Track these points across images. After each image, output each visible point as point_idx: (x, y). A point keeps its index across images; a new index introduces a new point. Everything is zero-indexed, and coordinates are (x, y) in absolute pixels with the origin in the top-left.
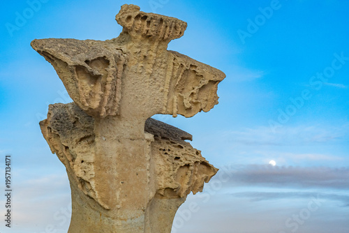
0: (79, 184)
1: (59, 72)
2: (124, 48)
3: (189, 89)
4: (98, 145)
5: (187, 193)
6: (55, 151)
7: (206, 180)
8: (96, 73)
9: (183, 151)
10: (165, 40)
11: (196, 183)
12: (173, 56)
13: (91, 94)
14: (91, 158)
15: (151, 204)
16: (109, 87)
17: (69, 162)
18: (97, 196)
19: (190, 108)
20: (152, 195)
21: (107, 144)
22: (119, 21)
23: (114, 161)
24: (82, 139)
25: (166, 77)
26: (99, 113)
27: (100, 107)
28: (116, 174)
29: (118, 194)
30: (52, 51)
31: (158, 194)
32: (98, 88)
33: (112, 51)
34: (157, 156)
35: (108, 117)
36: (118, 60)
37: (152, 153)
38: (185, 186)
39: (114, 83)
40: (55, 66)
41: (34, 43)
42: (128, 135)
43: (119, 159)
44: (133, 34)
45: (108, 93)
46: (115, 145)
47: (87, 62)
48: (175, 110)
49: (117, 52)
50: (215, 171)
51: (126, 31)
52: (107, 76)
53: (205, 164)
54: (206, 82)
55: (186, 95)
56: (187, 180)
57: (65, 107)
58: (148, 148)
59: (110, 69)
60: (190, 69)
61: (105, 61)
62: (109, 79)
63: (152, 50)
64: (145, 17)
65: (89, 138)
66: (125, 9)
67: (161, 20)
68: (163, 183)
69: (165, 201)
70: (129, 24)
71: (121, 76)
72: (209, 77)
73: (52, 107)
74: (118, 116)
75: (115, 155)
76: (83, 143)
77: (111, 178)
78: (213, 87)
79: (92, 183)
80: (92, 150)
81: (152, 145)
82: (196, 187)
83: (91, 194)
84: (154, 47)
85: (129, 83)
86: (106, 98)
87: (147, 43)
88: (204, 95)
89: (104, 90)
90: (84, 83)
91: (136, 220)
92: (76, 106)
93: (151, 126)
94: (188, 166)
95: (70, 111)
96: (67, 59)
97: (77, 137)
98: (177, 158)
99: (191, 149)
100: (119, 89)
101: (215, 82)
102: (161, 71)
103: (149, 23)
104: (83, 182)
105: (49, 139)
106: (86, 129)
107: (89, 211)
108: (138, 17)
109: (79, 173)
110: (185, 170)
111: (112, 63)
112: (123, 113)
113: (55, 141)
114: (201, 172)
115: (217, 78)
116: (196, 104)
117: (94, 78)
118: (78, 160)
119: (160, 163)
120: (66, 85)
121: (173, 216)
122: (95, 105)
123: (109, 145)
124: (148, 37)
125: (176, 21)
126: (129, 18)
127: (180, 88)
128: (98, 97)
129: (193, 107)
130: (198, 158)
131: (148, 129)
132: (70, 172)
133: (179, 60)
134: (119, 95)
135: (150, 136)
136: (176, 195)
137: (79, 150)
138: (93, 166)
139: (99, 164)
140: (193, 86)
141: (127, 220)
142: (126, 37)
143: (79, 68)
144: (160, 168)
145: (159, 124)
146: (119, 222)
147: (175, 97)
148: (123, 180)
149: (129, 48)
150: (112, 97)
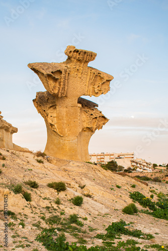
0: (50, 126)
2: (69, 66)
3: (97, 83)
4: (58, 109)
5: (96, 129)
6: (39, 112)
7: (104, 124)
9: (94, 111)
10: (87, 62)
11: (99, 125)
12: (90, 69)
13: (54, 87)
14: (55, 115)
15: (80, 134)
16: (62, 84)
17: (45, 116)
18: (57, 131)
19: (98, 93)
20: (81, 130)
21: (61, 109)
22: (66, 53)
23: (64, 116)
25: (87, 78)
26: (58, 95)
27: (58, 93)
28: (65, 122)
29: (66, 130)
30: (37, 68)
31: (83, 130)
32: (57, 84)
33: (63, 68)
34: (83, 114)
35: (62, 97)
36: (66, 71)
37: (81, 112)
38: (95, 127)
39: (64, 82)
41: (29, 65)
42: (70, 105)
43: (67, 115)
44: (73, 59)
45: (62, 86)
46: (65, 109)
47: (52, 72)
48: (91, 93)
49: (66, 68)
50: (108, 120)
51: (69, 58)
53: (103, 117)
54: (105, 81)
55: (96, 87)
56: (96, 124)
57: (43, 93)
58: (79, 110)
59: (63, 75)
60: (98, 75)
61: (60, 72)
62: (62, 80)
63: (80, 66)
64: (78, 51)
65: (54, 106)
66: (69, 48)
67: (85, 52)
68: (86, 125)
69: (86, 133)
70: (71, 55)
71: (67, 79)
72: (106, 78)
73: (38, 93)
74: (66, 96)
75: (65, 114)
76: (51, 108)
77: (63, 123)
78: (108, 83)
79: (56, 125)
80: (55, 111)
81: (81, 109)
82: (99, 127)
83: (55, 130)
84: (82, 65)
85: (71, 82)
86: (61, 89)
87: (78, 63)
88: (105, 87)
89: (60, 85)
90: (51, 82)
91: (74, 141)
92: (48, 92)
93: (81, 101)
94: (96, 118)
95: (46, 95)
96: (43, 72)
97: (49, 106)
98: (92, 115)
99: (98, 110)
100: (66, 84)
101: (109, 81)
102: (85, 76)
103: (79, 54)
104: (52, 125)
105: (37, 107)
106: (52, 103)
107: (54, 137)
108: (74, 51)
109: (50, 121)
110: (95, 120)
111: (63, 73)
112: (68, 95)
113: (39, 108)
114: (101, 120)
115: (110, 79)
116: (100, 91)
117: (55, 80)
118: (49, 116)
119: (84, 116)
120: (43, 83)
121: (89, 139)
122: (56, 92)
123: (62, 109)
124: (79, 60)
125: (92, 53)
126: (71, 52)
127: (93, 84)
128: (57, 88)
130: (100, 115)
131: (79, 102)
132: (46, 121)
133: (93, 71)
134: (66, 87)
135: (80, 105)
136: (91, 130)
137: (50, 111)
138: (55, 118)
139: (59, 117)
140: (99, 82)
141: (70, 141)
142: (69, 61)
143: (49, 76)
144: (84, 119)
145: (84, 100)
146: (67, 142)
147: (91, 87)
148: (68, 124)
149: (71, 66)
150: (63, 88)
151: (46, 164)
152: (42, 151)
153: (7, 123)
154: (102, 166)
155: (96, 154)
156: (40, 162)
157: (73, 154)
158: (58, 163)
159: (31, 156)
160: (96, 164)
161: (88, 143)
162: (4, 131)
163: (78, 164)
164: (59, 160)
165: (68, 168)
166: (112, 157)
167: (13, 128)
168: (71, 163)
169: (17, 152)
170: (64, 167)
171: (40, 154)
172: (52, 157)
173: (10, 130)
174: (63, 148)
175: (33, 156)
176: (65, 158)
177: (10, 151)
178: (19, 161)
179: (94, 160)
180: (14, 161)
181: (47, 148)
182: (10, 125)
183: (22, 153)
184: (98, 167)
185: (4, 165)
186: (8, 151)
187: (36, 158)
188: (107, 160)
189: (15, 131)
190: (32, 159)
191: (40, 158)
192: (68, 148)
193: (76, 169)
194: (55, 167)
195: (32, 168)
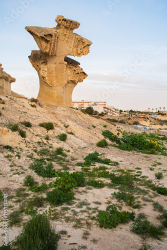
1: (35, 39)
2: (58, 31)
3: (80, 47)
4: (48, 65)
5: (78, 82)
6: (34, 66)
7: (84, 78)
8: (48, 39)
9: (77, 68)
10: (72, 29)
11: (81, 79)
12: (75, 35)
13: (46, 47)
14: (46, 70)
15: (66, 85)
16: (52, 45)
17: (38, 70)
18: (48, 82)
19: (80, 54)
20: (66, 82)
21: (51, 65)
22: (56, 21)
23: (54, 71)
24: (43, 63)
25: (72, 43)
26: (49, 54)
27: (49, 52)
28: (54, 75)
29: (55, 82)
30: (33, 31)
31: (68, 82)
32: (49, 45)
33: (53, 32)
34: (68, 69)
35: (52, 55)
36: (56, 35)
37: (67, 68)
38: (77, 80)
39: (54, 44)
40: (33, 36)
41: (26, 28)
42: (58, 62)
43: (55, 70)
44: (61, 26)
45: (52, 47)
46: (54, 65)
47: (45, 35)
48: (75, 54)
49: (56, 33)
50: (87, 75)
51: (59, 25)
52: (51, 41)
53: (84, 73)
54: (86, 45)
55: (79, 49)
56: (78, 78)
57: (37, 51)
58: (65, 67)
59: (53, 38)
60: (80, 40)
61: (51, 35)
62: (52, 42)
63: (67, 32)
64: (65, 20)
65: (45, 63)
66: (58, 17)
67: (71, 22)
68: (70, 79)
69: (70, 85)
70: (60, 22)
71: (56, 41)
72: (87, 43)
73: (33, 51)
74: (55, 55)
75: (54, 69)
76: (43, 64)
77: (52, 76)
78: (88, 47)
79: (46, 78)
80: (46, 66)
81: (67, 66)
82: (81, 81)
83: (46, 81)
84: (68, 31)
85: (59, 44)
86: (51, 49)
87: (66, 30)
88: (85, 50)
89: (51, 46)
90: (44, 43)
91: (61, 91)
92: (41, 51)
93: (67, 59)
94: (78, 73)
95: (39, 53)
96: (38, 34)
97: (41, 62)
98: (75, 71)
99: (80, 68)
100: (56, 46)
101: (89, 45)
102: (70, 40)
103: (67, 22)
104: (43, 77)
105: (32, 62)
106: (44, 59)
107: (45, 87)
108: (63, 20)
109: (42, 74)
110: (77, 75)
111: (54, 36)
112: (57, 55)
113: (34, 63)
114: (82, 76)
116: (82, 52)
117: (47, 41)
118: (41, 70)
119: (69, 72)
120: (37, 43)
121: (73, 90)
122: (48, 51)
124: (66, 27)
125: (76, 22)
126: (60, 20)
127: (77, 47)
128: (48, 48)
130: (82, 71)
131: (65, 60)
132: (39, 73)
133: (77, 36)
134: (56, 48)
135: (66, 63)
136: (74, 83)
137: (42, 66)
138: (46, 72)
139: (50, 73)
140: (81, 46)
141: (58, 90)
142: (59, 27)
143: (42, 38)
144: (69, 74)
145: (69, 59)
146: (55, 91)
147: (75, 49)
148: (57, 77)
149: (59, 31)
150: (53, 49)
151: (38, 108)
152: (35, 98)
153: (6, 74)
154: (82, 111)
155: (78, 101)
156: (33, 106)
157: (60, 101)
158: (48, 108)
159: (26, 101)
160: (77, 109)
161: (71, 92)
162: (4, 80)
163: (63, 109)
164: (48, 106)
165: (56, 112)
166: (90, 104)
167: (12, 78)
168: (58, 108)
169: (15, 98)
170: (53, 111)
171: (33, 100)
172: (43, 103)
173: (10, 79)
174: (52, 96)
175: (28, 101)
176: (53, 104)
177: (9, 97)
178: (16, 105)
179: (76, 106)
180: (12, 105)
181: (39, 95)
182: (9, 76)
183: (18, 99)
184: (79, 111)
185: (3, 109)
186: (7, 97)
187: (30, 103)
188: (86, 106)
189: (13, 80)
190: (27, 104)
191: (33, 103)
192: (56, 95)
193: (62, 113)
194: (46, 111)
195: (27, 111)
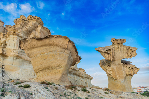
0: (109, 75)
2: (114, 47)
4: (111, 67)
5: (133, 74)
6: (103, 69)
7: (137, 71)
8: (109, 52)
9: (130, 66)
10: (122, 44)
11: (135, 72)
12: (124, 46)
13: (108, 57)
14: (111, 70)
15: (125, 78)
16: (112, 55)
17: (106, 71)
18: (113, 77)
19: (130, 57)
20: (125, 76)
21: (113, 66)
22: (111, 42)
23: (115, 69)
25: (123, 51)
26: (111, 60)
27: (111, 59)
28: (116, 72)
29: (118, 76)
30: (99, 50)
31: (126, 75)
32: (110, 55)
33: (111, 48)
34: (125, 67)
35: (113, 61)
36: (113, 49)
37: (124, 67)
38: (132, 73)
39: (113, 54)
40: (100, 52)
42: (118, 64)
43: (117, 69)
44: (115, 44)
45: (112, 56)
46: (115, 66)
47: (106, 51)
48: (127, 57)
50: (139, 69)
51: (113, 43)
53: (136, 68)
54: (133, 50)
55: (129, 54)
56: (133, 72)
57: (103, 60)
58: (122, 66)
59: (111, 51)
60: (129, 49)
61: (110, 50)
62: (112, 53)
63: (120, 46)
64: (117, 40)
65: (109, 65)
66: (112, 39)
67: (120, 40)
68: (127, 73)
69: (128, 77)
70: (114, 42)
73: (101, 60)
74: (115, 60)
75: (116, 68)
76: (108, 67)
77: (115, 73)
78: (135, 51)
79: (112, 74)
80: (110, 68)
81: (123, 65)
83: (112, 77)
85: (116, 53)
86: (112, 57)
88: (133, 53)
89: (111, 56)
90: (107, 55)
91: (123, 81)
94: (132, 69)
95: (105, 61)
96: (102, 51)
97: (107, 66)
98: (129, 67)
99: (132, 65)
100: (114, 55)
104: (110, 74)
105: (101, 67)
106: (108, 64)
107: (112, 80)
108: (115, 40)
109: (109, 73)
110: (132, 70)
111: (112, 50)
113: (103, 67)
114: (136, 70)
115: (136, 49)
116: (131, 55)
117: (108, 54)
118: (108, 70)
119: (126, 69)
120: (103, 56)
121: (131, 80)
122: (110, 59)
123: (114, 66)
124: (118, 44)
125: (124, 39)
127: (127, 53)
128: (110, 57)
129: (131, 56)
130: (134, 67)
131: (122, 62)
132: (107, 73)
133: (126, 47)
134: (114, 56)
135: (122, 64)
136: (131, 75)
137: (108, 68)
138: (111, 71)
139: (113, 70)
140: (130, 52)
141: (121, 82)
142: (113, 44)
143: (105, 52)
144: (126, 70)
145: (124, 61)
146: (119, 82)
147: (126, 55)
148: (118, 73)
149: (115, 46)
150: (113, 57)
151: (110, 94)
152: (107, 88)
153: (88, 75)
154: (141, 94)
155: (136, 87)
156: (107, 93)
157: (124, 89)
158: (116, 93)
159: (102, 91)
160: (137, 93)
161: (130, 82)
162: (87, 79)
163: (127, 94)
164: (116, 92)
165: (123, 96)
166: (146, 88)
167: (91, 77)
168: (123, 93)
169: (95, 89)
170: (120, 96)
172: (112, 91)
173: (90, 78)
174: (117, 86)
175: (103, 90)
176: (119, 91)
177: (91, 88)
178: (96, 93)
179: (135, 91)
180: (94, 93)
181: (109, 86)
182: (90, 76)
183: (97, 89)
184: (139, 95)
185: (89, 96)
186: (90, 89)
187: (104, 91)
188: (143, 90)
189: (92, 78)
190: (103, 92)
191: (106, 91)
192: (120, 85)
193: (127, 96)
194: (115, 96)
195: (103, 97)
